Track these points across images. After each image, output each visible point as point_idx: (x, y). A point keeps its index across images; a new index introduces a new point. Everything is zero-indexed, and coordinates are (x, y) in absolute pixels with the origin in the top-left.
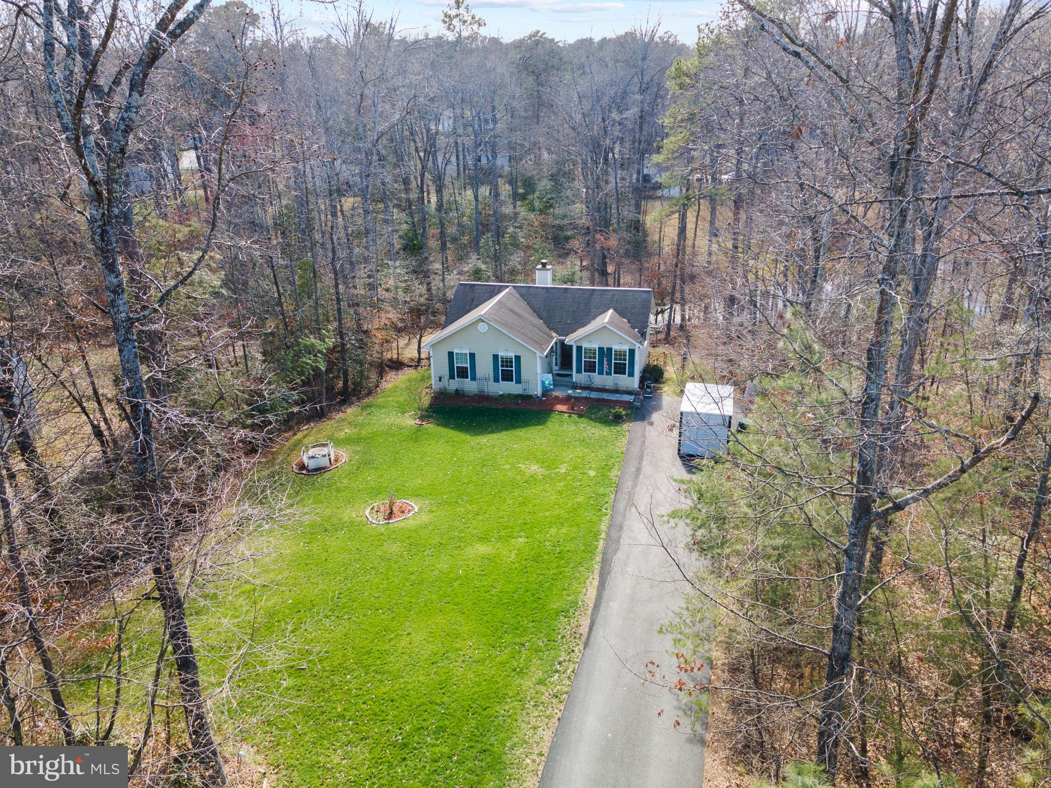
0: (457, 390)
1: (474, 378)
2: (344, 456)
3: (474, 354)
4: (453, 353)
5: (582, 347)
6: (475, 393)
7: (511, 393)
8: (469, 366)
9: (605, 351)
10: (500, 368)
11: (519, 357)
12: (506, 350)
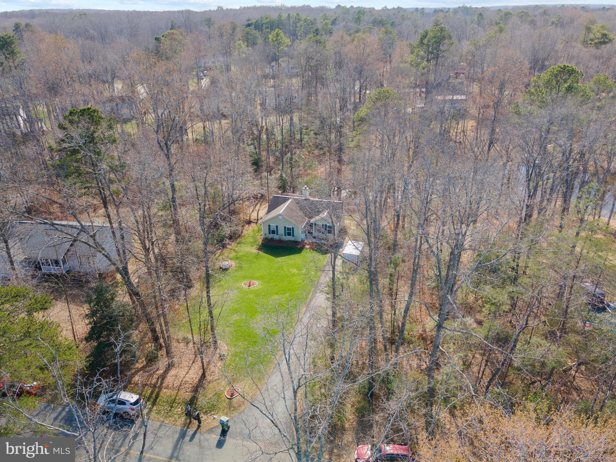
0: (271, 238)
1: (277, 234)
2: (234, 264)
3: (278, 226)
4: (270, 225)
5: (316, 224)
6: (278, 239)
7: (290, 240)
8: (276, 230)
9: (324, 226)
10: (287, 231)
11: (293, 228)
12: (289, 225)
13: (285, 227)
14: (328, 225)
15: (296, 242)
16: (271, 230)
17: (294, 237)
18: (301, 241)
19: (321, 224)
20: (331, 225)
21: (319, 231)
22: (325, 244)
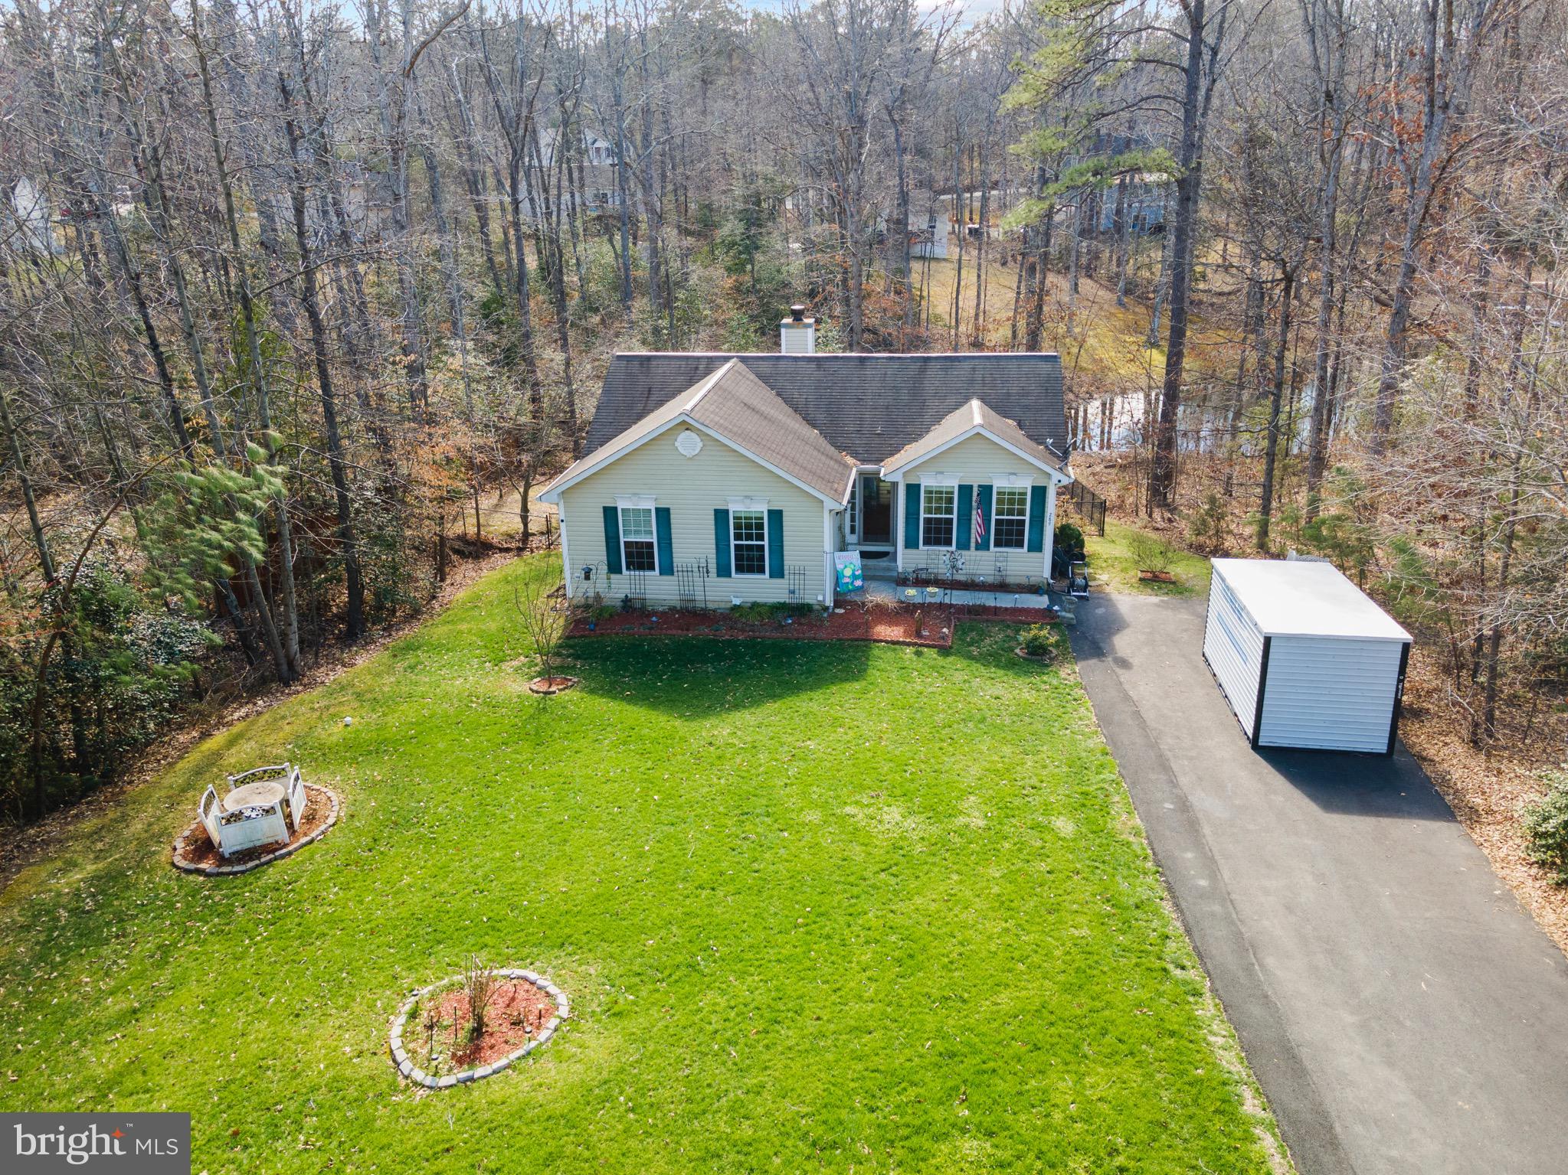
0: (627, 601)
1: (668, 569)
2: (336, 804)
3: (667, 510)
4: (615, 509)
5: (919, 486)
6: (672, 603)
7: (759, 600)
8: (655, 540)
9: (975, 494)
10: (733, 542)
11: (781, 512)
12: (747, 497)
13: (721, 516)
14: (1000, 483)
15: (801, 611)
16: (622, 540)
17: (781, 575)
18: (829, 602)
19: (950, 482)
20: (1024, 483)
21: (938, 534)
22: (996, 610)
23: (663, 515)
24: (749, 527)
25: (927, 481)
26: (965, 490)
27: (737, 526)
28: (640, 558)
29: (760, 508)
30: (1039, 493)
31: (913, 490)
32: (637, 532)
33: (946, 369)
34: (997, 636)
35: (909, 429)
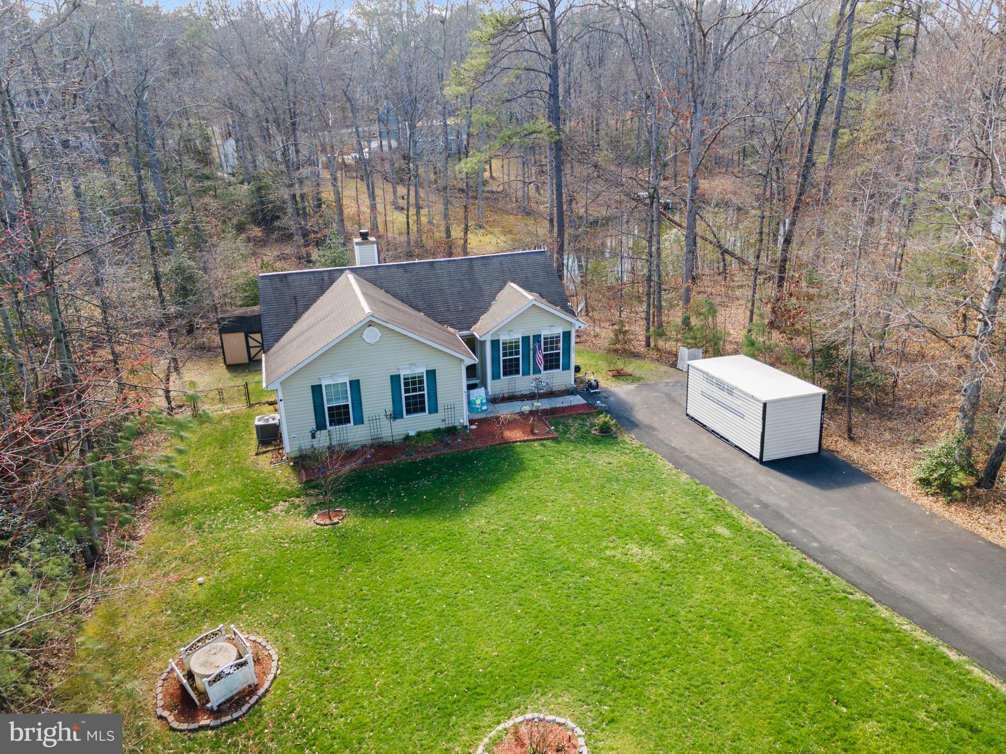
0: (330, 447)
1: (359, 421)
3: (358, 381)
4: (320, 386)
5: (498, 341)
6: (364, 443)
7: (423, 429)
8: (350, 403)
9: (531, 341)
10: (404, 395)
11: (434, 371)
12: (412, 364)
13: (395, 379)
14: (545, 332)
15: (452, 431)
16: (326, 406)
17: (436, 411)
18: (466, 423)
19: (517, 336)
20: (558, 331)
21: (511, 368)
22: (563, 409)
23: (355, 385)
24: (413, 383)
25: (504, 338)
26: (526, 339)
27: (406, 384)
28: (340, 416)
29: (420, 370)
30: (567, 335)
31: (495, 343)
32: (337, 399)
33: (485, 265)
34: (575, 426)
35: (478, 305)
